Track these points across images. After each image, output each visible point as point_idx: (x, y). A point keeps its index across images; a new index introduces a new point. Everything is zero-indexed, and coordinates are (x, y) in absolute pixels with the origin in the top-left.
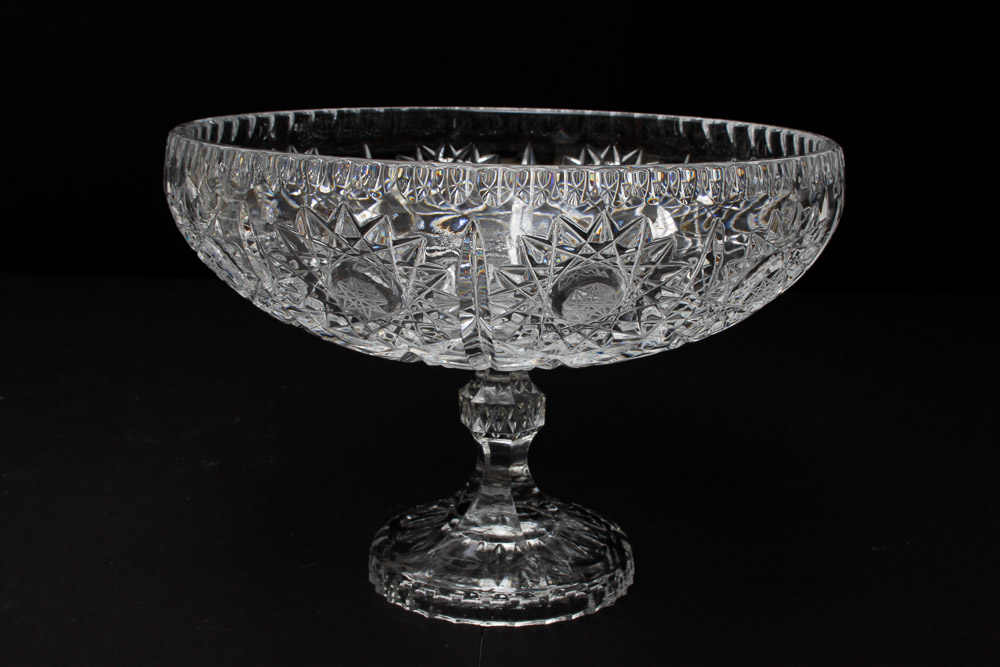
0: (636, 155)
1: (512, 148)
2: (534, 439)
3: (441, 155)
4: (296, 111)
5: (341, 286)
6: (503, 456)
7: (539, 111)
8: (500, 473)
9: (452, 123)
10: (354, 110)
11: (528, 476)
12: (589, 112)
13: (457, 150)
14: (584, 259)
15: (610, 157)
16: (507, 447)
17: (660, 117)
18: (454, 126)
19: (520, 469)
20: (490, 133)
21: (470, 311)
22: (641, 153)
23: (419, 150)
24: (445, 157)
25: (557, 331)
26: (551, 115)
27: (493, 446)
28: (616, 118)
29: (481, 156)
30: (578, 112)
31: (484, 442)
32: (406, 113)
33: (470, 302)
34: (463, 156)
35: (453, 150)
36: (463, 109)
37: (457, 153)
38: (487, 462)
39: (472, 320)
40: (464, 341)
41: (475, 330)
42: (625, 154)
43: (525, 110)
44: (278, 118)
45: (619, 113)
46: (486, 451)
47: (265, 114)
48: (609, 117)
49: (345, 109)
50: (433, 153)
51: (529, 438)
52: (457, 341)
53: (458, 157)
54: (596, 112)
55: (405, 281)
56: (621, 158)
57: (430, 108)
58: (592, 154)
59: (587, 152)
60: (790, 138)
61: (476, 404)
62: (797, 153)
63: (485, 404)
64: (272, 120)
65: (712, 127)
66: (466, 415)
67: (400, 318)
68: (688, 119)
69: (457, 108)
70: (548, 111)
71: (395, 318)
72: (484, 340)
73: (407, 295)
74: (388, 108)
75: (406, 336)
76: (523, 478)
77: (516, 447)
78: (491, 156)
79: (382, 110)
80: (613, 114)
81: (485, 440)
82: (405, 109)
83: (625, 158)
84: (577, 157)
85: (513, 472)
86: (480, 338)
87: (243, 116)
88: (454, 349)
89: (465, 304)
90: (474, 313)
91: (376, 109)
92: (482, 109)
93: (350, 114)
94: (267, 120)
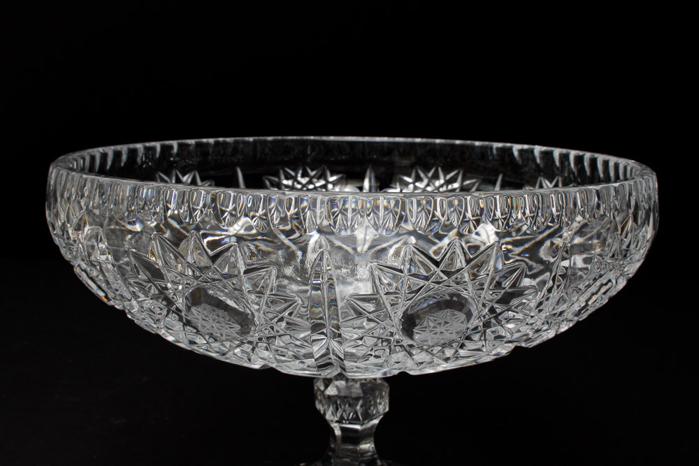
0: (457, 175)
1: (358, 169)
2: (380, 422)
3: (299, 175)
4: (180, 141)
5: (194, 312)
6: (352, 437)
7: (378, 139)
8: (349, 450)
9: (307, 150)
10: (228, 140)
11: (373, 451)
12: (418, 140)
13: (312, 170)
14: (437, 286)
15: (436, 177)
16: (356, 431)
17: (477, 143)
18: (309, 152)
19: (367, 446)
20: (339, 158)
21: (323, 333)
22: (461, 173)
23: (281, 172)
24: (303, 176)
25: (406, 351)
26: (388, 143)
27: (343, 429)
28: (440, 144)
29: (332, 175)
30: (410, 140)
31: (335, 425)
32: (272, 142)
33: (322, 326)
34: (317, 176)
35: (309, 171)
36: (317, 138)
37: (313, 173)
38: (339, 441)
39: (324, 341)
40: (316, 360)
41: (328, 349)
42: (449, 173)
43: (367, 139)
44: (163, 147)
45: (443, 141)
46: (338, 432)
47: (152, 144)
48: (435, 144)
49: (221, 139)
50: (293, 173)
51: (376, 422)
52: (311, 361)
53: (314, 177)
54: (424, 140)
55: (257, 307)
56: (445, 177)
57: (290, 138)
58: (422, 175)
59: (417, 173)
60: (606, 163)
61: (329, 396)
62: (613, 179)
63: (336, 396)
64: (158, 149)
65: (521, 151)
66: (320, 402)
67: (255, 339)
68: (500, 145)
69: (312, 138)
70: (385, 139)
71: (250, 339)
72: (335, 357)
73: (259, 319)
74: (256, 138)
75: (261, 356)
76: (370, 454)
77: (363, 431)
78: (340, 176)
79: (251, 139)
80: (438, 141)
81: (336, 424)
82: (270, 138)
83: (448, 177)
84: (409, 176)
85: (361, 449)
86: (331, 356)
87: (132, 146)
88: (308, 366)
89: (316, 328)
90: (326, 335)
91: (247, 139)
92: (332, 138)
93: (225, 143)
94: (153, 149)
